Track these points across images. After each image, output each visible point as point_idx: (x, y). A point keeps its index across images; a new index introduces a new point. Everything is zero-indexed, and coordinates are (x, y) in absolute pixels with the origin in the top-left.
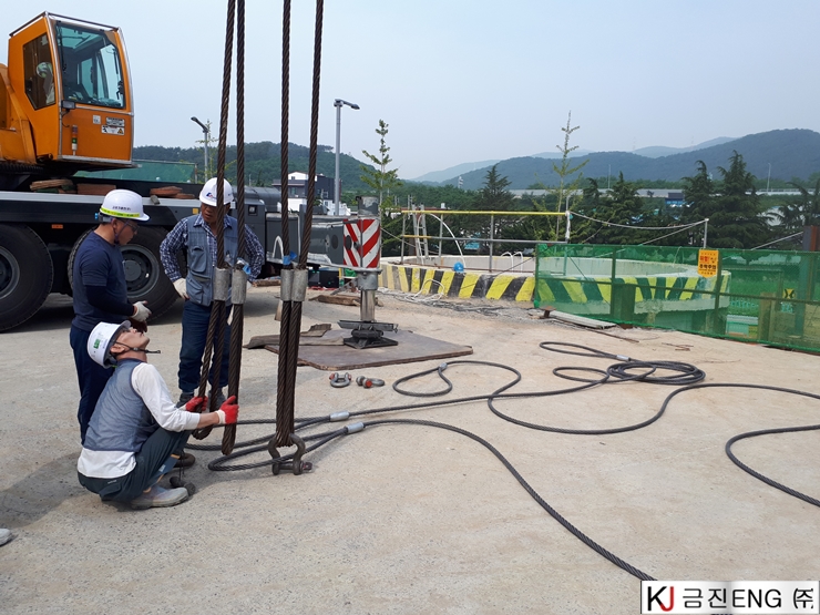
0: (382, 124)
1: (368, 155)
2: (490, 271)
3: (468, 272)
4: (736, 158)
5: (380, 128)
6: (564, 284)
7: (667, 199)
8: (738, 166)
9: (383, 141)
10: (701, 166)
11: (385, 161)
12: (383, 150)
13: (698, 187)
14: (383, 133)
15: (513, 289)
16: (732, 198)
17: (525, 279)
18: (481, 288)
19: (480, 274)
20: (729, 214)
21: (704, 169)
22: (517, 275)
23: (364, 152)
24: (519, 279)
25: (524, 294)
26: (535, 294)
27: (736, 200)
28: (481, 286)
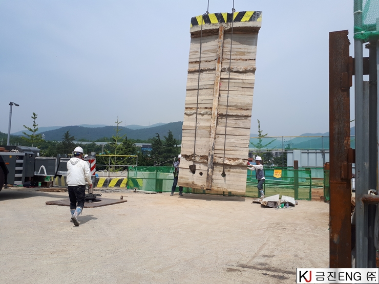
0: (34, 115)
1: (26, 127)
2: (109, 177)
3: (101, 177)
4: (170, 133)
5: (33, 116)
6: (137, 180)
7: (142, 148)
8: (170, 136)
9: (34, 122)
10: (157, 135)
11: (35, 130)
12: (34, 125)
13: (157, 143)
14: (35, 118)
15: (119, 183)
16: (169, 148)
17: (123, 179)
18: (106, 183)
19: (106, 178)
20: (169, 154)
21: (158, 136)
22: (120, 178)
23: (24, 126)
24: (121, 179)
25: (123, 185)
26: (127, 184)
27: (171, 149)
28: (107, 182)
